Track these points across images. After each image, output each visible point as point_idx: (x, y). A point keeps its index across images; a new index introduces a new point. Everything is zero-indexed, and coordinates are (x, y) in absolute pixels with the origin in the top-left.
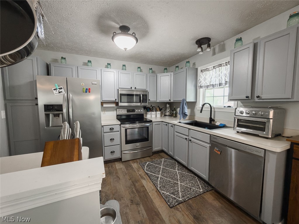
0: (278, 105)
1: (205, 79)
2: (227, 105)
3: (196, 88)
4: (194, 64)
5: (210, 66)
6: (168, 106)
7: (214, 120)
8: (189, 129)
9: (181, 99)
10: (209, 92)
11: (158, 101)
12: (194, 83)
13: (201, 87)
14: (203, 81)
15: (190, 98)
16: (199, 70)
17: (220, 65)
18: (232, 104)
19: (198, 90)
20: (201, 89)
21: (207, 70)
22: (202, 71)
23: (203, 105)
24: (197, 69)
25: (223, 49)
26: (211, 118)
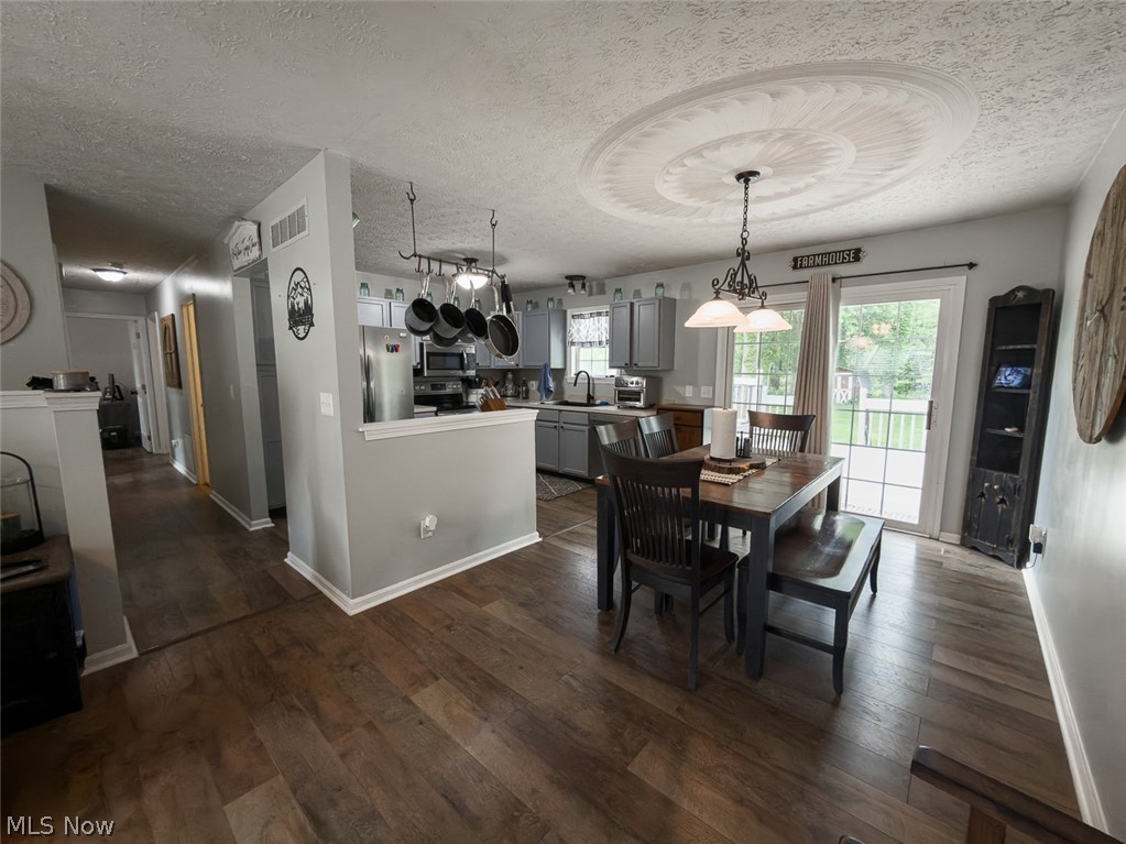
0: (653, 374)
1: (579, 331)
2: (609, 375)
3: (565, 344)
4: (560, 301)
5: (586, 312)
6: (510, 376)
7: (593, 398)
8: (560, 411)
9: (542, 364)
10: (585, 352)
11: (493, 367)
12: (560, 337)
13: (573, 343)
14: (575, 334)
15: (556, 363)
16: (569, 313)
17: (599, 314)
18: (615, 372)
19: (568, 349)
20: (573, 348)
21: (580, 316)
22: (573, 316)
23: (577, 375)
24: (565, 312)
25: (602, 291)
26: (589, 394)
